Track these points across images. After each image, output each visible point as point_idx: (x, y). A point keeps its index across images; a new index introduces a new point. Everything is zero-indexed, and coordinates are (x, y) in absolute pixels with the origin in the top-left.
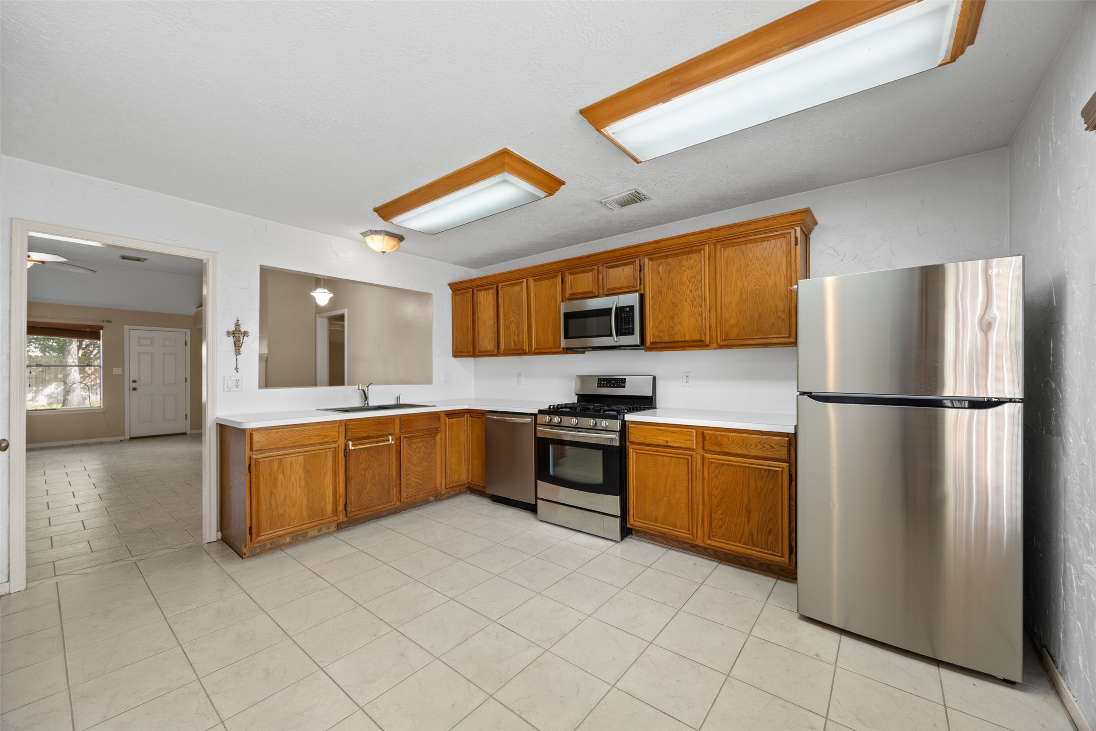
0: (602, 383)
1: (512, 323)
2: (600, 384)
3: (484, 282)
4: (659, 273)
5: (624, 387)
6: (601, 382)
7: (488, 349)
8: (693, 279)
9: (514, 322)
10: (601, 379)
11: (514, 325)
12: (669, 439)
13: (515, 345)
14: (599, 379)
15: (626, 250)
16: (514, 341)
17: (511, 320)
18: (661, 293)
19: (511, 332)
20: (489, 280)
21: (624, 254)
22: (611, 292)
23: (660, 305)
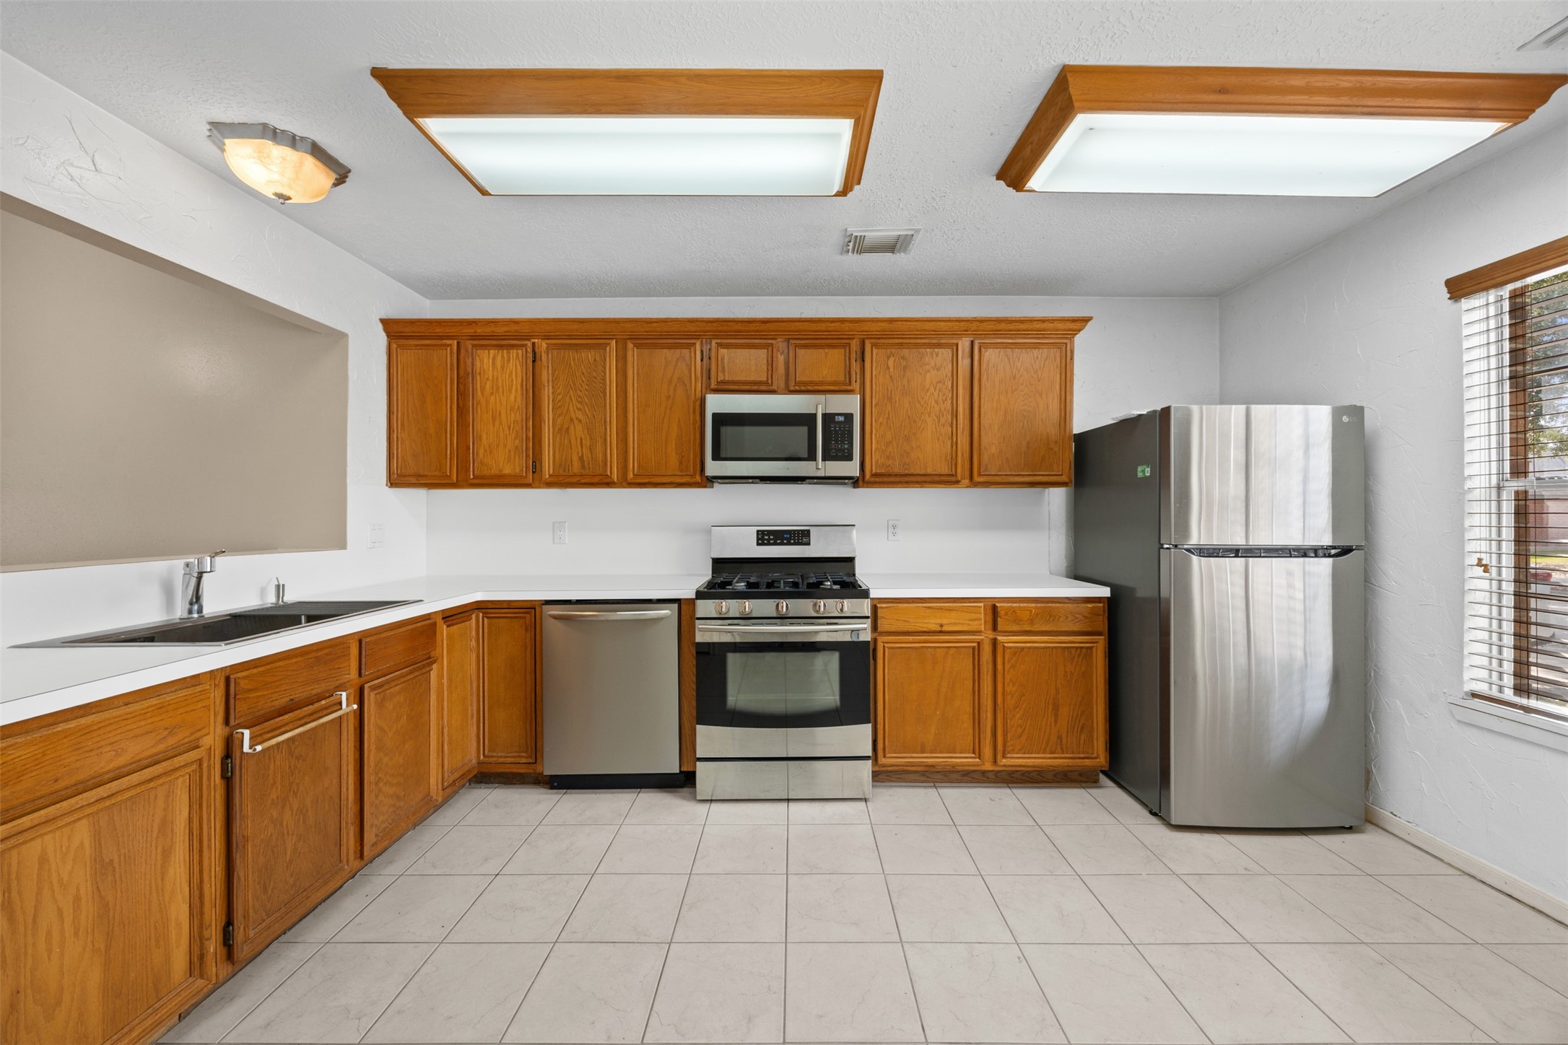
0: (766, 537)
1: (576, 422)
2: (763, 539)
3: (500, 330)
4: (888, 368)
5: (808, 544)
6: (763, 537)
7: (507, 471)
8: (939, 384)
9: (580, 421)
10: (763, 532)
11: (579, 427)
12: (944, 621)
13: (583, 467)
14: (758, 531)
15: (837, 324)
16: (581, 459)
17: (573, 416)
18: (890, 399)
19: (573, 441)
20: (514, 328)
21: (830, 329)
22: (803, 388)
23: (888, 418)
